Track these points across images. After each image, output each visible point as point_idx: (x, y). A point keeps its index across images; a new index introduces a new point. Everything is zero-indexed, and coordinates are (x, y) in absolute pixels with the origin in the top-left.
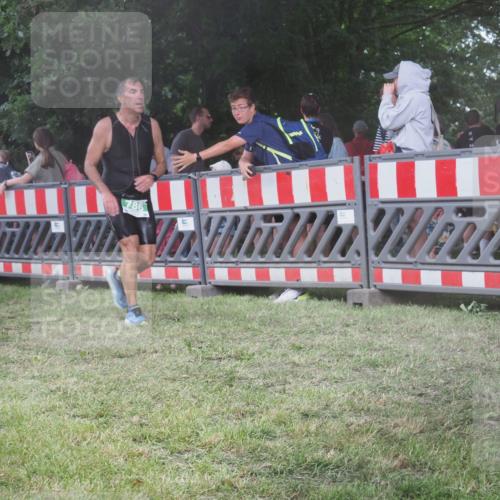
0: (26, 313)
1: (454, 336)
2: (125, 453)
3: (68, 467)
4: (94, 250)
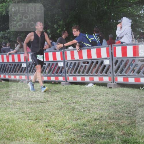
1: (138, 97)
2: (44, 130)
3: (27, 134)
4: (34, 72)
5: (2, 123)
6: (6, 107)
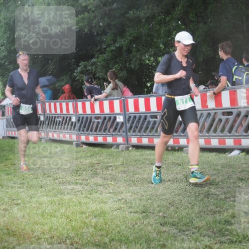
0: (106, 161)
2: (157, 231)
3: (129, 237)
4: (137, 130)
5: (86, 217)
6: (92, 190)
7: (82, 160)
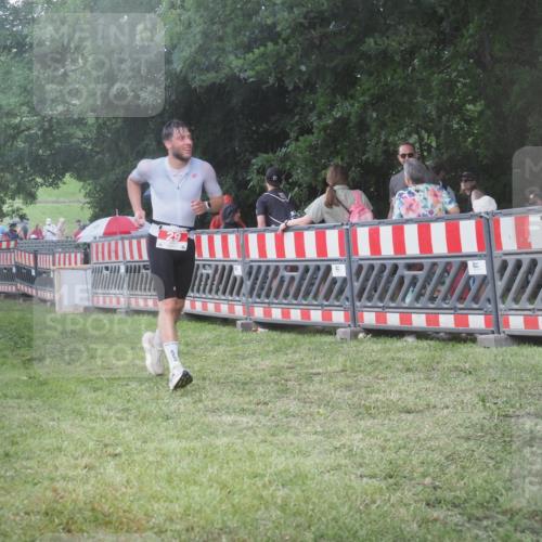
0: (307, 363)
2: (419, 518)
3: (356, 532)
4: (377, 295)
5: (264, 486)
6: (277, 426)
7: (255, 361)
